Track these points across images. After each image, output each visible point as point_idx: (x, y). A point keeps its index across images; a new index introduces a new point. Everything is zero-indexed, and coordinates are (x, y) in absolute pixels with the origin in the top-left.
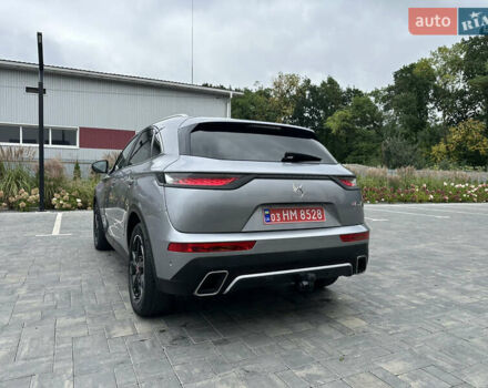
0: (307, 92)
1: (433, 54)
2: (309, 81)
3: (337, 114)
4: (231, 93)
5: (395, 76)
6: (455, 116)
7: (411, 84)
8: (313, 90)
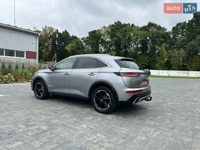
0: (57, 35)
1: (102, 28)
2: (58, 31)
3: (70, 45)
4: (39, 34)
5: (89, 34)
6: (107, 49)
7: (94, 37)
8: (60, 34)
